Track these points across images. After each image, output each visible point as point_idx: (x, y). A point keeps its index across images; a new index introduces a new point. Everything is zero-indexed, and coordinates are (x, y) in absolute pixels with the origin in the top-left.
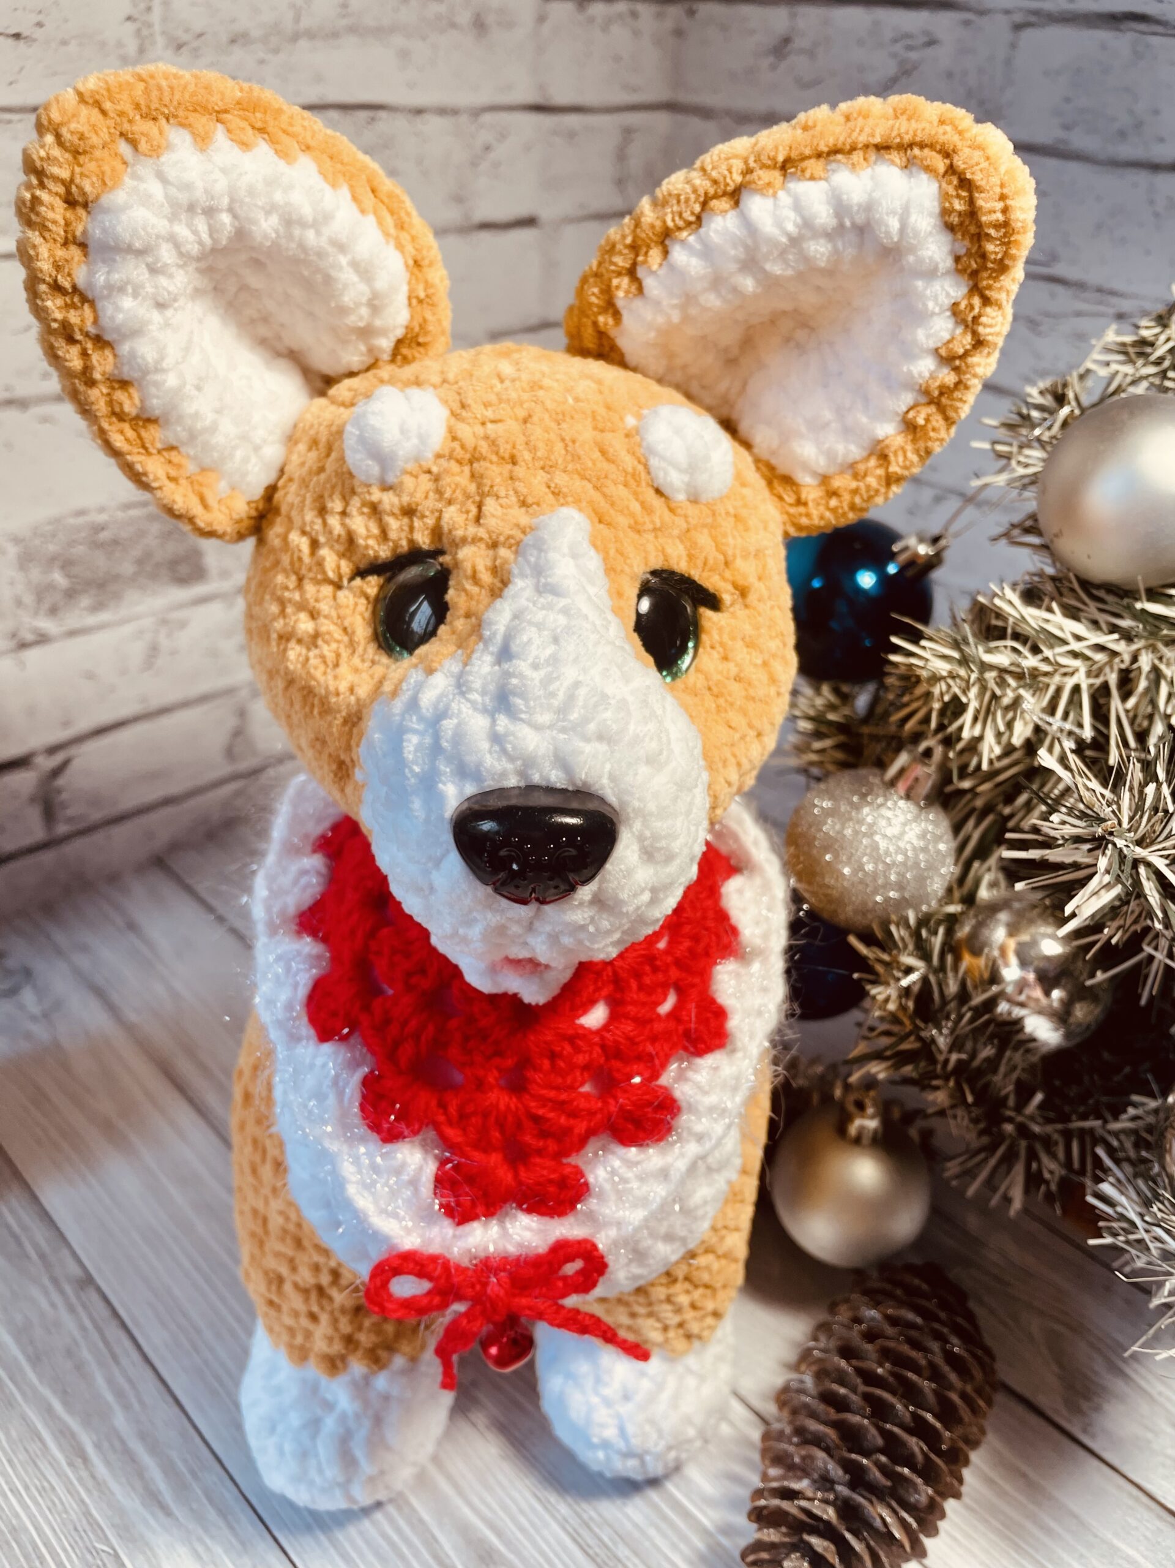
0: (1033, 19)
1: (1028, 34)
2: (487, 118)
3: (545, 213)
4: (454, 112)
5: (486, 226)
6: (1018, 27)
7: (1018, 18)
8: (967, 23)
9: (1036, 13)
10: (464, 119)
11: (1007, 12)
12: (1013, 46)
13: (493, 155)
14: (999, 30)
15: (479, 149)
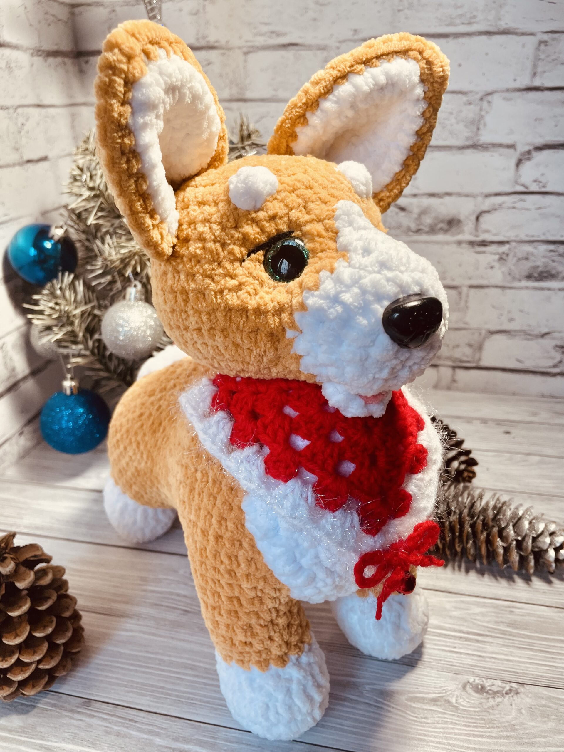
0: (251, 50)
1: (251, 56)
2: (20, 110)
3: (50, 155)
4: (7, 108)
5: (29, 161)
6: (246, 53)
7: (245, 50)
8: (223, 54)
9: (252, 47)
10: (11, 111)
11: (239, 48)
12: (245, 61)
13: (26, 128)
14: (238, 55)
15: (20, 125)
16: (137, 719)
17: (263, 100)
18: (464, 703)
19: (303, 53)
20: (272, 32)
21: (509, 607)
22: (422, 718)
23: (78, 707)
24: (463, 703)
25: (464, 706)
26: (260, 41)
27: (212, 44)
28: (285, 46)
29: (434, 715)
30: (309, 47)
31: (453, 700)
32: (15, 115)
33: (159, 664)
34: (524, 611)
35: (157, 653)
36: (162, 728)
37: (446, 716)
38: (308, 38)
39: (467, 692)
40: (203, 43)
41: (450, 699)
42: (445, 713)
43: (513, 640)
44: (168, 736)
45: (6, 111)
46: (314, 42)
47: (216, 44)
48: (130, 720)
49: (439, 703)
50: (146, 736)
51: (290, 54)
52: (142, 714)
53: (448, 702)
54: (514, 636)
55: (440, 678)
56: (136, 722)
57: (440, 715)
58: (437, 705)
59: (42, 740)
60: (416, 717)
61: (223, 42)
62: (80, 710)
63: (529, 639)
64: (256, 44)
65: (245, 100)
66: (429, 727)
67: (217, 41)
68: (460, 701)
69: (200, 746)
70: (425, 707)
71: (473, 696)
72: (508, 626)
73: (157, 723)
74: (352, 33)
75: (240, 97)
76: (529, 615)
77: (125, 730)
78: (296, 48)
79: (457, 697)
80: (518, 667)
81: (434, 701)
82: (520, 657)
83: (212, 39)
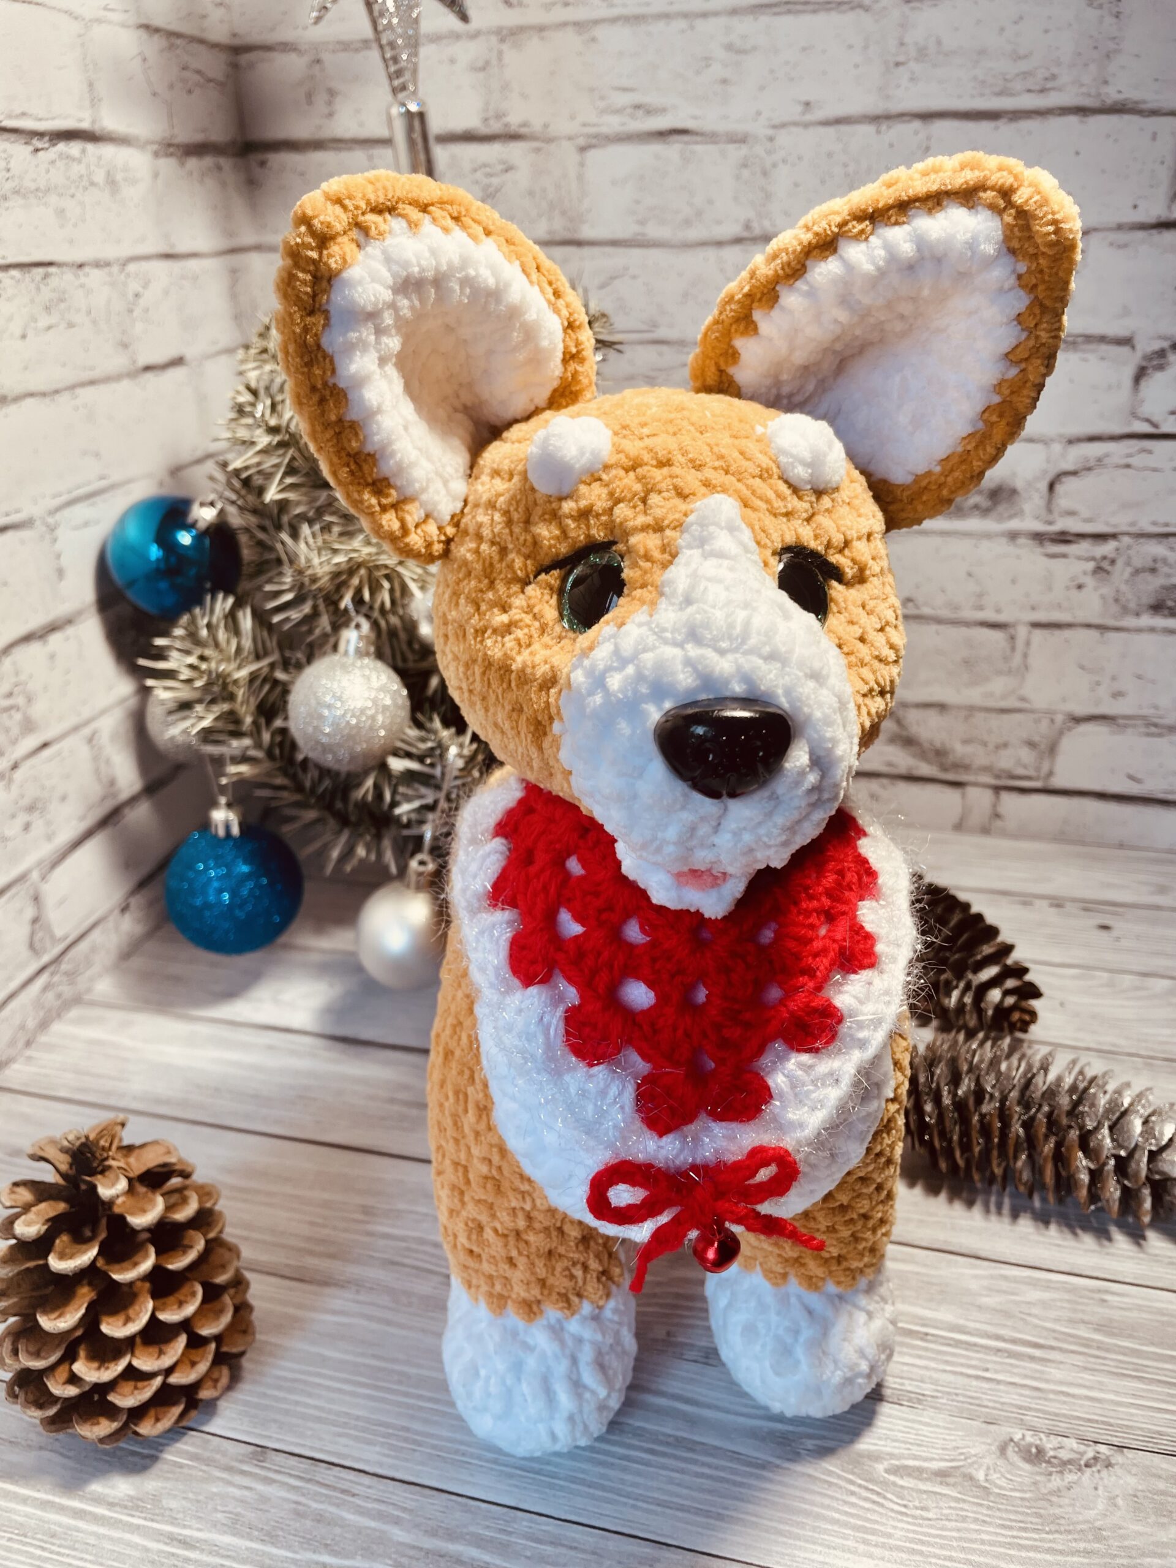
0: (594, 141)
1: (592, 154)
2: (132, 267)
3: (189, 353)
4: (108, 264)
5: (148, 368)
6: (583, 149)
7: (581, 141)
8: (538, 150)
9: (596, 136)
10: (115, 269)
11: (570, 138)
12: (582, 164)
13: (142, 302)
14: (567, 153)
15: (131, 297)
16: (357, 1489)
17: (615, 243)
18: (1002, 1482)
19: (699, 148)
20: (637, 107)
21: (1099, 1291)
22: (917, 1508)
23: (241, 1462)
24: (998, 1482)
25: (1001, 1488)
26: (613, 124)
27: (514, 128)
28: (663, 135)
29: (942, 1504)
30: (711, 137)
31: (980, 1475)
32: (122, 277)
33: (400, 1382)
34: (1126, 1300)
35: (394, 1361)
36: (404, 1509)
37: (965, 1506)
38: (708, 119)
39: (1007, 1459)
40: (495, 127)
41: (974, 1472)
42: (964, 1501)
43: (1105, 1358)
44: (417, 1526)
45: (106, 270)
46: (722, 127)
47: (523, 130)
48: (343, 1491)
49: (951, 1480)
50: (373, 1524)
51: (672, 150)
52: (366, 1480)
53: (971, 1478)
54: (1108, 1350)
55: (955, 1429)
56: (354, 1495)
57: (953, 1504)
58: (947, 1484)
59: (172, 1524)
60: (905, 1506)
61: (537, 126)
62: (245, 1468)
63: (1138, 1357)
64: (604, 130)
65: (579, 243)
66: (931, 1527)
67: (525, 125)
68: (994, 1476)
69: (478, 1547)
70: (923, 1486)
71: (1020, 1469)
72: (1097, 1330)
73: (395, 1499)
74: (800, 108)
75: (568, 235)
76: (1140, 1308)
77: (332, 1509)
78: (686, 138)
79: (988, 1468)
80: (1112, 1414)
81: (942, 1475)
82: (1117, 1393)
83: (514, 120)
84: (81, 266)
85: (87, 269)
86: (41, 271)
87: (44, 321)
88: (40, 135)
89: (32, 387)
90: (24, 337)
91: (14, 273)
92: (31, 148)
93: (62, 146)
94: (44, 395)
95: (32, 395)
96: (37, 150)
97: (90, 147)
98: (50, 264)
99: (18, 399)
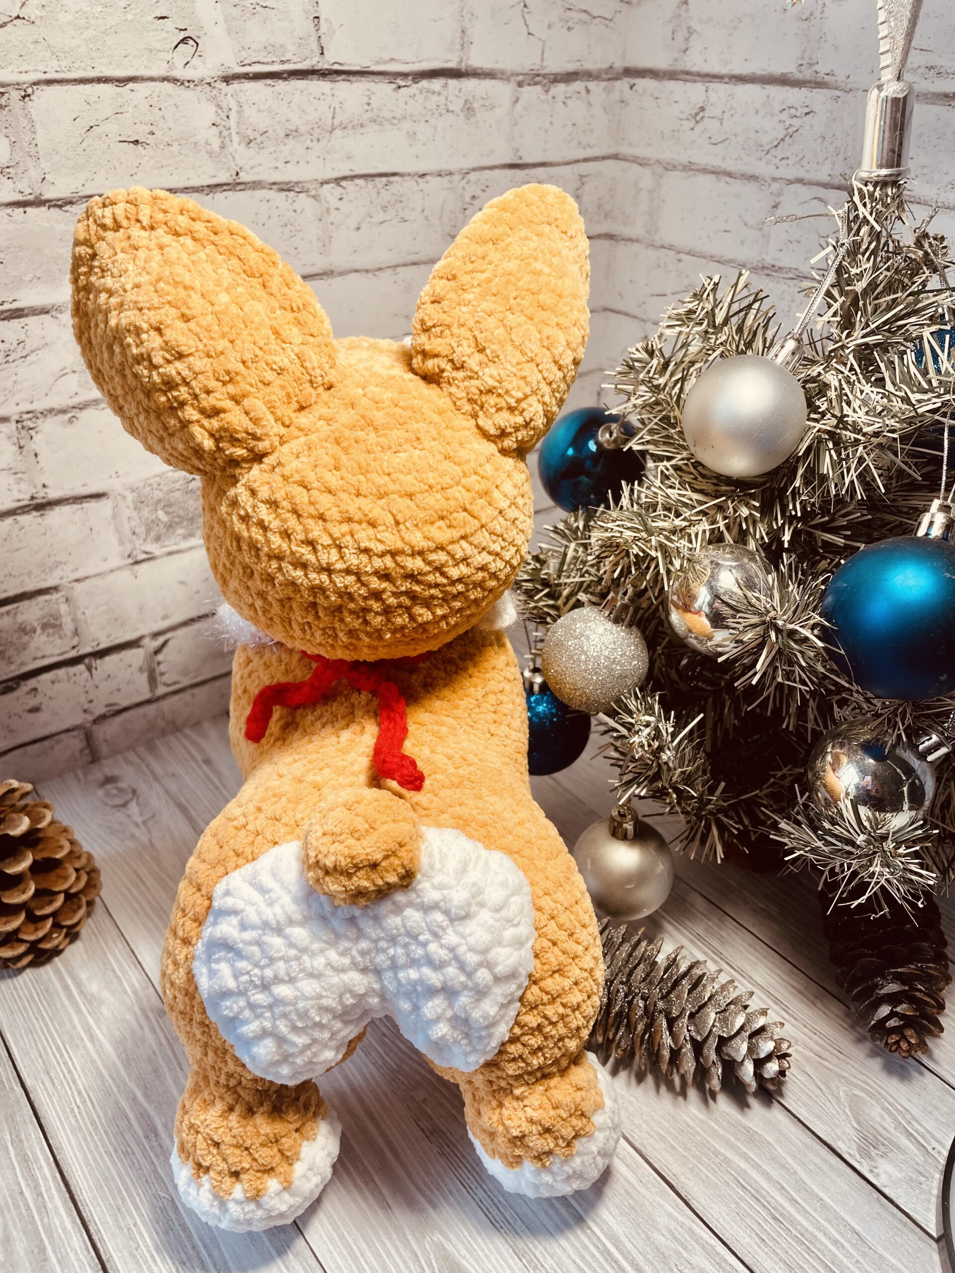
4: (450, 174)
32: (462, 183)
45: (447, 178)
84: (423, 175)
85: (428, 178)
86: (384, 179)
87: (380, 216)
88: (404, 75)
89: (358, 266)
90: (358, 228)
91: (361, 182)
92: (394, 86)
93: (424, 83)
94: (367, 271)
95: (356, 271)
96: (399, 87)
97: (452, 82)
98: (394, 174)
99: (342, 274)
